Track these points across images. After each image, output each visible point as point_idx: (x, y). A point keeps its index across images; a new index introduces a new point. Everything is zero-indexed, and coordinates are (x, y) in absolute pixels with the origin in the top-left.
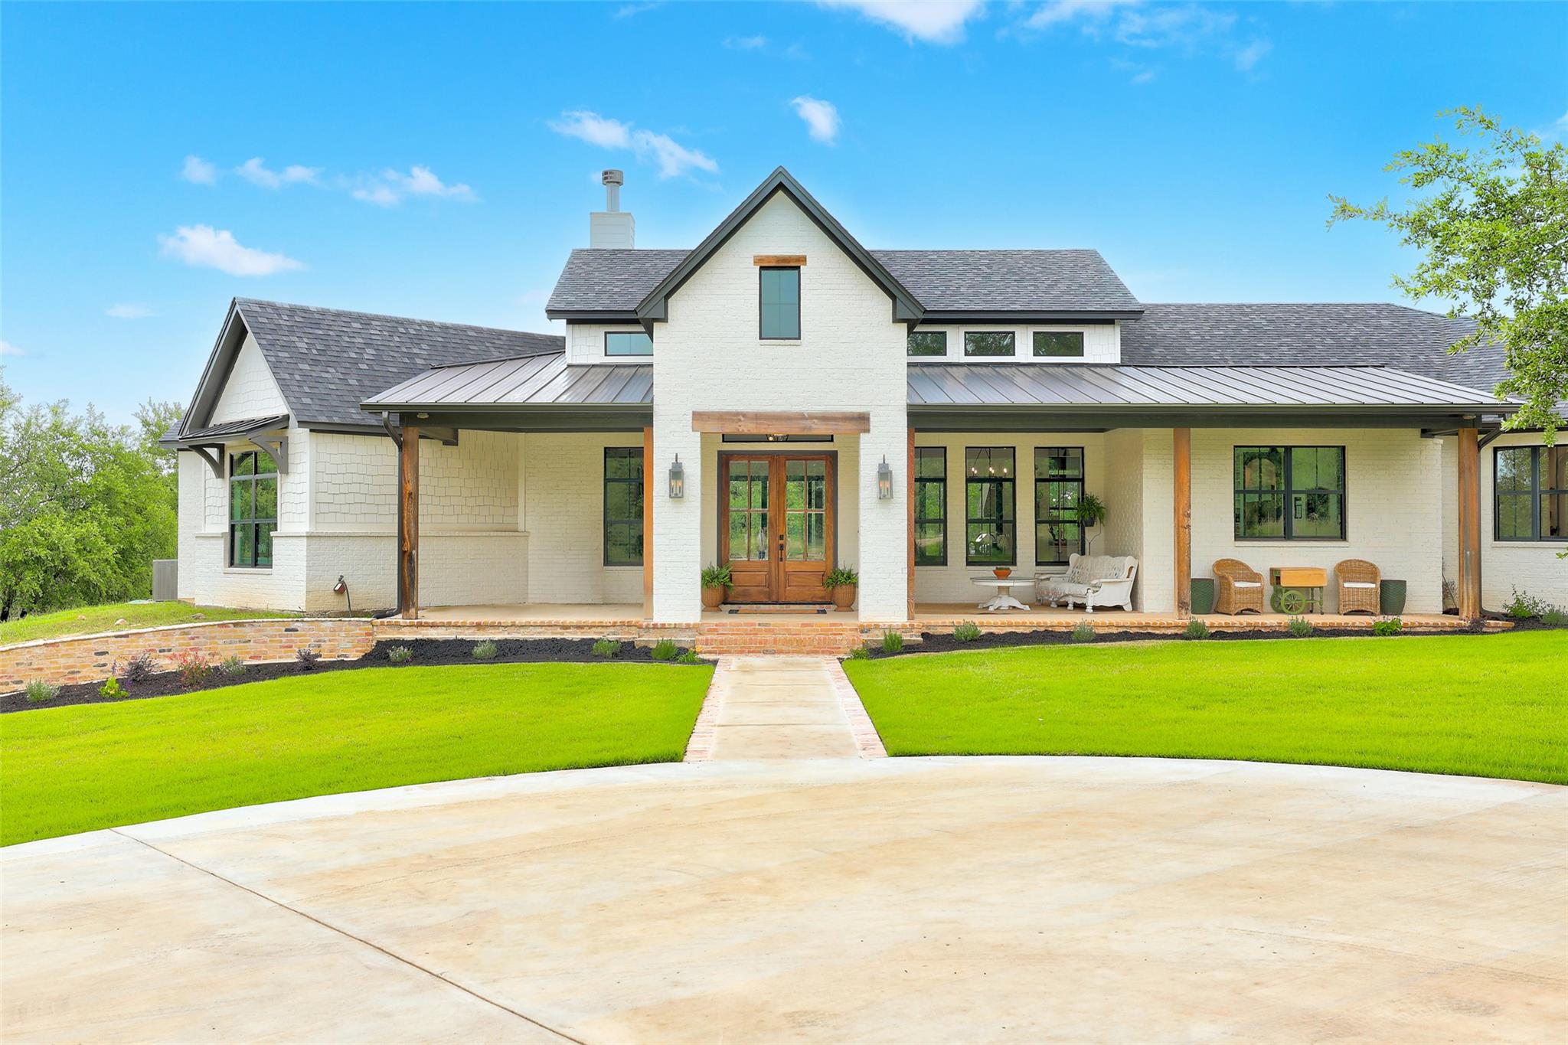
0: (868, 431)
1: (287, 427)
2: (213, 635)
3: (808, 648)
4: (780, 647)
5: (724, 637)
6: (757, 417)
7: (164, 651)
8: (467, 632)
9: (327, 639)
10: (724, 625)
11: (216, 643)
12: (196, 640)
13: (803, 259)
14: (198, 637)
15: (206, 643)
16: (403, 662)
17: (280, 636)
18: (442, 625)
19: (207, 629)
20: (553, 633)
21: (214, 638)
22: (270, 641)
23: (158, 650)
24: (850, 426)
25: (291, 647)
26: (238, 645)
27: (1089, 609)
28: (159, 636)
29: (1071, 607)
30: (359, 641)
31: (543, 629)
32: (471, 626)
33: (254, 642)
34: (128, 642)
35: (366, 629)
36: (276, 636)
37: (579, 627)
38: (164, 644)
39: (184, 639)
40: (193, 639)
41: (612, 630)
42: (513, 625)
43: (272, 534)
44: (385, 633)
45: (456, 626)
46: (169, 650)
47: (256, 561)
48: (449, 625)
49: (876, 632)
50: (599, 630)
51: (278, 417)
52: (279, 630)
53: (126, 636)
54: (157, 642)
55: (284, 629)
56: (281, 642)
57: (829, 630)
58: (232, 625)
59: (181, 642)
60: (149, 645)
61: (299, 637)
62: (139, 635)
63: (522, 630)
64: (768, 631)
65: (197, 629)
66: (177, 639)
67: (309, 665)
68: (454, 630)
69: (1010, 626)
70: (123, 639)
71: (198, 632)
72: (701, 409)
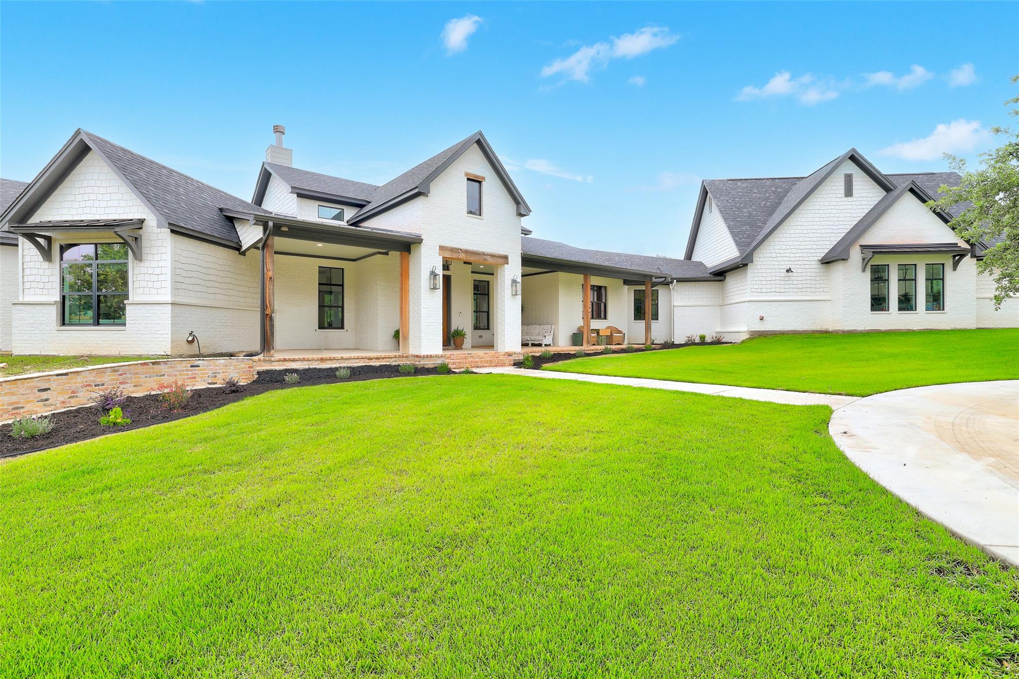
0: (508, 264)
1: (141, 228)
2: (137, 371)
3: (494, 364)
4: (483, 364)
5: (454, 361)
6: (466, 252)
7: (98, 385)
8: (314, 364)
9: (221, 371)
10: (453, 355)
11: (139, 378)
12: (124, 376)
13: (483, 178)
14: (125, 374)
15: (131, 378)
17: (187, 370)
18: (300, 360)
19: (132, 367)
20: (364, 362)
21: (138, 373)
22: (180, 374)
23: (93, 384)
24: (501, 260)
25: (195, 378)
26: (155, 378)
27: (543, 346)
28: (94, 373)
29: (530, 345)
30: (243, 372)
31: (358, 360)
32: (317, 360)
33: (168, 375)
34: (67, 379)
35: (249, 364)
36: (184, 371)
37: (377, 358)
38: (98, 380)
39: (114, 375)
40: (121, 375)
41: (394, 359)
42: (342, 358)
43: (126, 302)
44: (261, 366)
45: (308, 360)
46: (103, 385)
47: (98, 322)
48: (304, 360)
49: (514, 356)
50: (388, 360)
51: (132, 220)
52: (187, 367)
53: (66, 374)
54: (92, 378)
55: (190, 365)
56: (188, 375)
57: (494, 356)
58: (151, 364)
59: (113, 377)
60: (86, 381)
61: (201, 370)
62: (77, 374)
63: (347, 361)
64: (471, 357)
65: (124, 367)
66: (109, 376)
68: (306, 363)
70: (63, 377)
71: (126, 369)
72: (443, 244)
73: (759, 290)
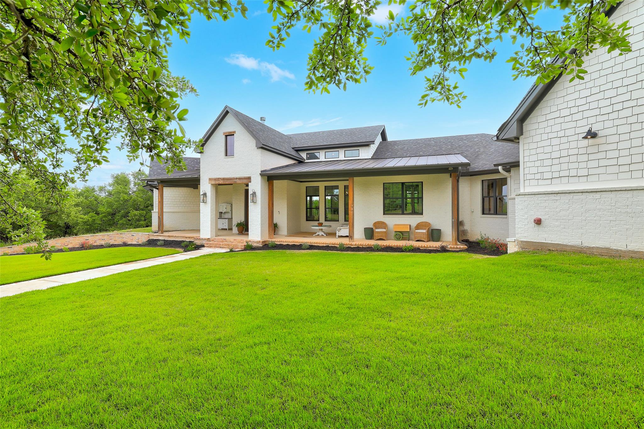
0: (250, 182)
6: (224, 179)
10: (215, 239)
13: (235, 132)
16: (161, 246)
17: (130, 237)
20: (184, 239)
22: (128, 238)
24: (246, 180)
30: (146, 239)
31: (182, 238)
37: (189, 238)
42: (176, 236)
57: (240, 242)
61: (134, 237)
63: (178, 238)
64: (226, 241)
67: (125, 245)
69: (294, 242)
72: (211, 177)
73: (538, 176)
